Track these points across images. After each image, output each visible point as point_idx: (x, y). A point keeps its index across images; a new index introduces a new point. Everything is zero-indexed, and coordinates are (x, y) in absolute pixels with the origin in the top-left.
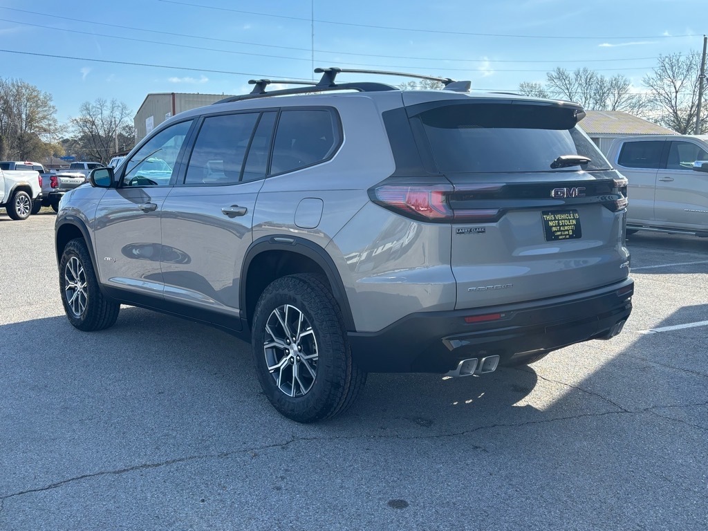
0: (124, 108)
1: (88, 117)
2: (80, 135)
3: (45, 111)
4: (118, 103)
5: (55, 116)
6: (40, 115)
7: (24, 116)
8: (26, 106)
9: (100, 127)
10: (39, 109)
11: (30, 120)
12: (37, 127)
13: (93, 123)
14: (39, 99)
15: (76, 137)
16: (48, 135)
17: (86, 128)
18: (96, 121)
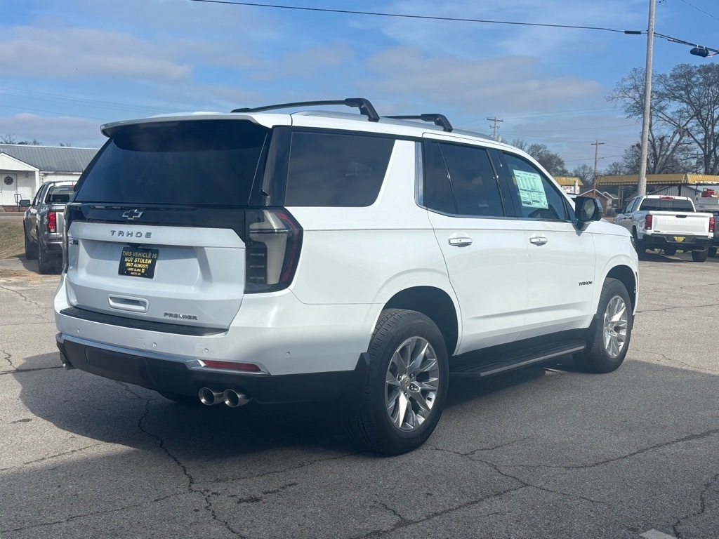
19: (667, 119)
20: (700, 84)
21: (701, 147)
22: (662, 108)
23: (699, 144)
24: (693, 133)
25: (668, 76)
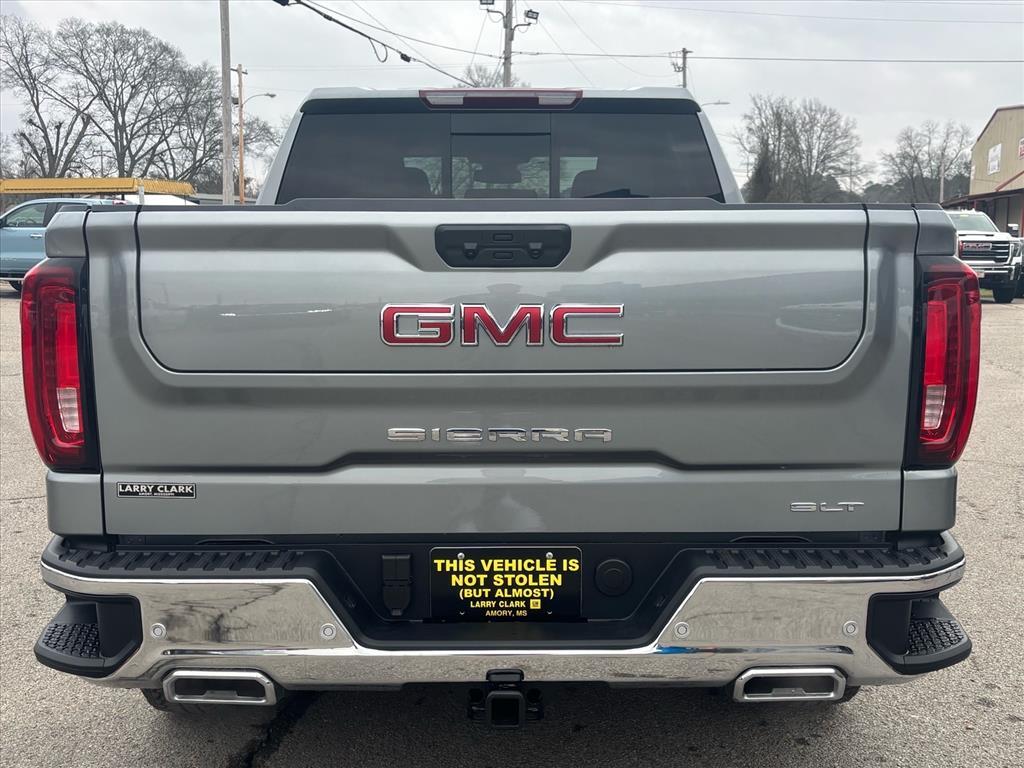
0: (966, 133)
1: (908, 149)
2: (895, 179)
3: (846, 143)
4: (957, 126)
5: (858, 150)
6: (837, 150)
7: (815, 153)
8: (819, 137)
9: (925, 165)
10: (838, 142)
11: (825, 157)
12: (832, 168)
13: (915, 159)
14: (838, 127)
15: (891, 181)
16: (848, 179)
17: (904, 168)
18: (920, 156)
19: (60, 98)
20: (98, 50)
21: (111, 140)
22: (49, 80)
23: (108, 136)
24: (97, 120)
25: (54, 33)
